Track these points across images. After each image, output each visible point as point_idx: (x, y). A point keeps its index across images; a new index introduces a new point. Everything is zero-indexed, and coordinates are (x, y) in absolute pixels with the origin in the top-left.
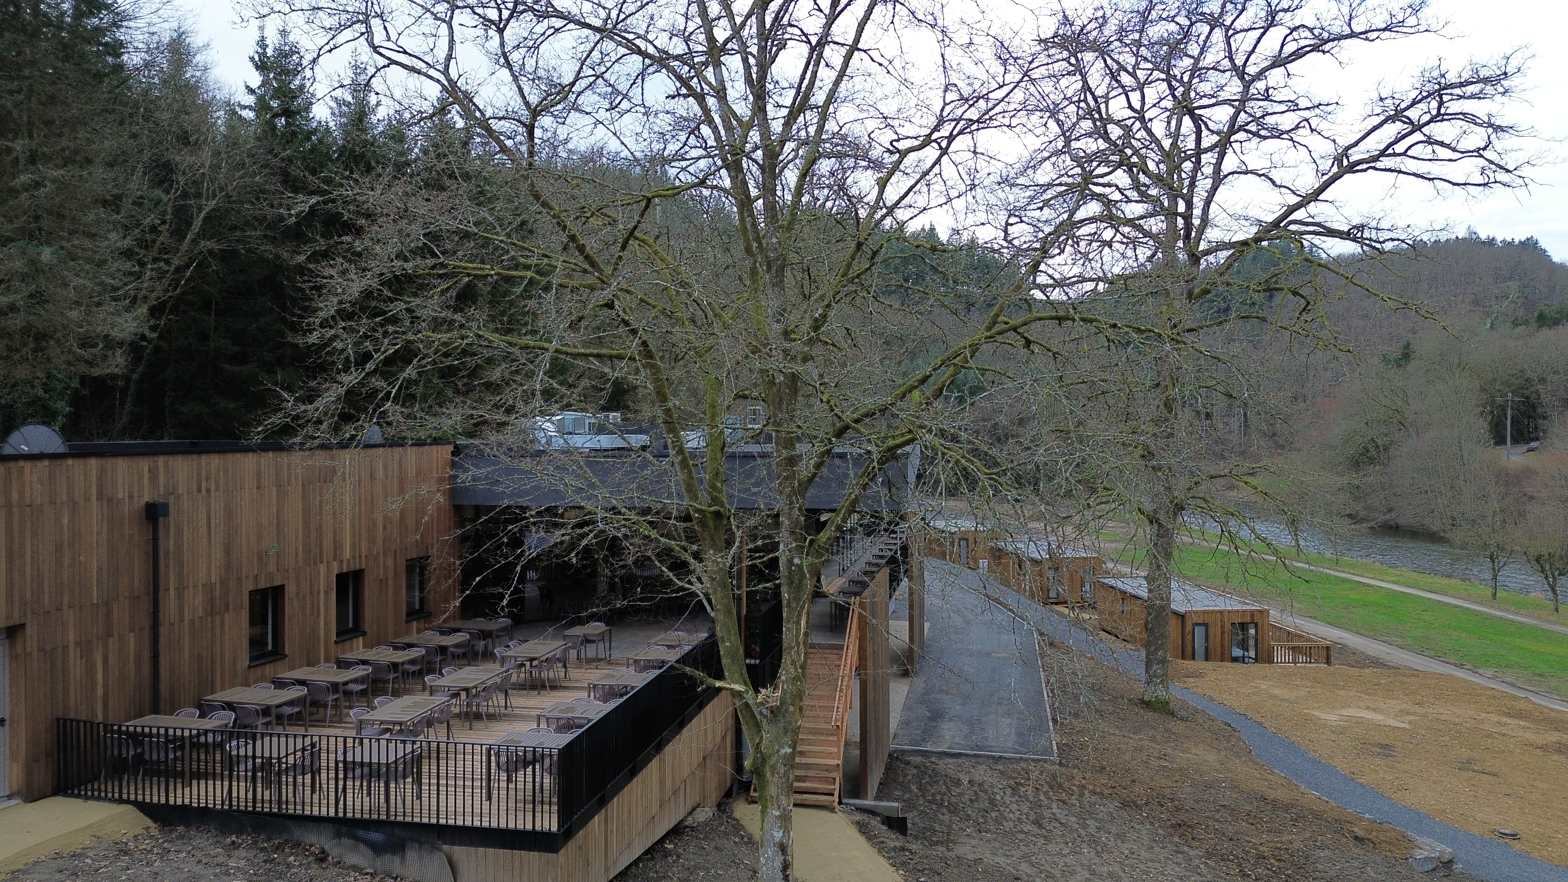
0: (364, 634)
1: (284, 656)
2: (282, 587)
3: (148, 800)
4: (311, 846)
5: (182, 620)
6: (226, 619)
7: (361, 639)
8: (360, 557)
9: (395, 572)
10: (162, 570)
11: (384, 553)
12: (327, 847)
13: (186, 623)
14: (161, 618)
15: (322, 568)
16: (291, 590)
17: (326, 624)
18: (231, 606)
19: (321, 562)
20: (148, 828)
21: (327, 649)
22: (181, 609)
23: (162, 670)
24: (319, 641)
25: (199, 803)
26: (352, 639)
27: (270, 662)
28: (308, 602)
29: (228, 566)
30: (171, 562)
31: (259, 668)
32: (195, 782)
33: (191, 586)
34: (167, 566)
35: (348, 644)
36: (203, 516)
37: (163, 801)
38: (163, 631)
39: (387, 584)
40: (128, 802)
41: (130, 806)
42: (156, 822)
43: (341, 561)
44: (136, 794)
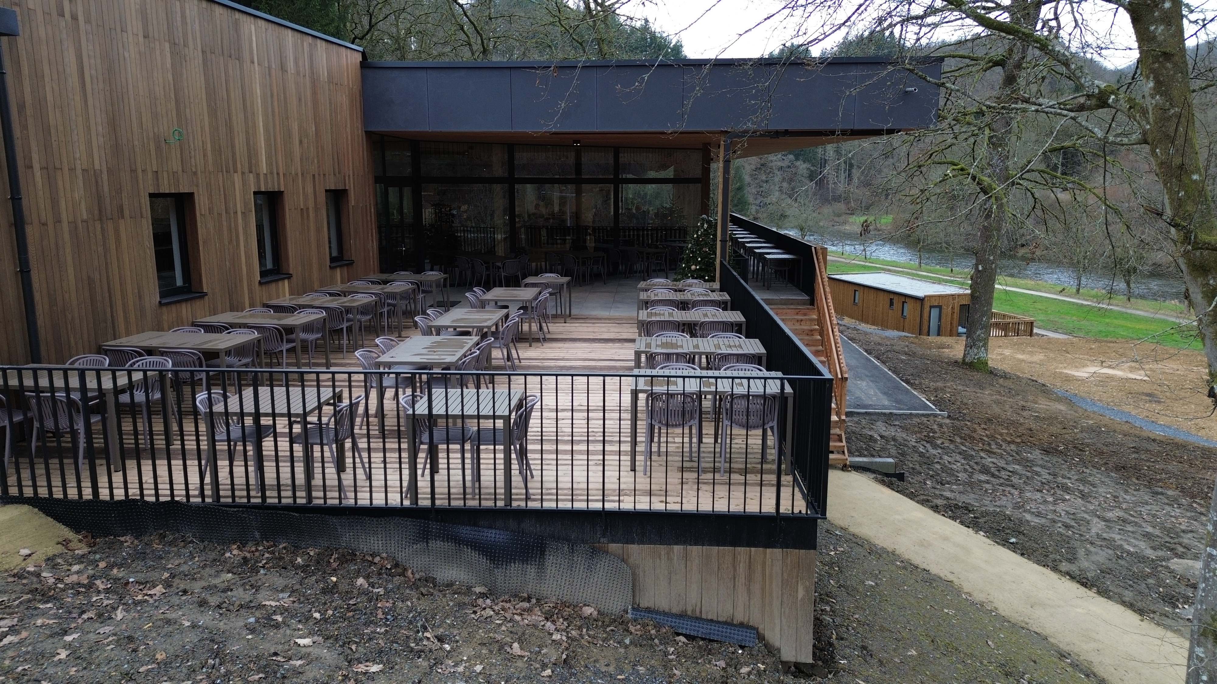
0: (289, 277)
1: (202, 295)
2: (191, 195)
3: (58, 494)
4: (373, 555)
5: (58, 221)
6: (122, 229)
7: (286, 282)
8: (278, 174)
9: (315, 202)
10: (17, 132)
11: (302, 174)
12: (401, 557)
13: (65, 225)
14: (26, 212)
15: (237, 178)
16: (202, 203)
17: (248, 257)
18: (127, 213)
19: (235, 171)
20: (65, 543)
21: (250, 291)
22: (54, 202)
23: (37, 296)
24: (241, 281)
25: (157, 495)
26: (277, 281)
27: (186, 300)
28: (225, 223)
29: (116, 148)
30: (30, 122)
31: (173, 308)
32: (131, 464)
33: (66, 169)
34: (25, 127)
35: (273, 286)
36: (70, 57)
37: (88, 493)
38: (32, 232)
39: (308, 216)
40: (20, 500)
41: (25, 508)
42: (78, 532)
43: (258, 175)
44: (35, 487)
